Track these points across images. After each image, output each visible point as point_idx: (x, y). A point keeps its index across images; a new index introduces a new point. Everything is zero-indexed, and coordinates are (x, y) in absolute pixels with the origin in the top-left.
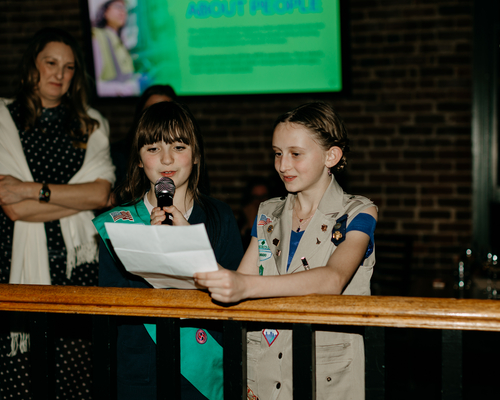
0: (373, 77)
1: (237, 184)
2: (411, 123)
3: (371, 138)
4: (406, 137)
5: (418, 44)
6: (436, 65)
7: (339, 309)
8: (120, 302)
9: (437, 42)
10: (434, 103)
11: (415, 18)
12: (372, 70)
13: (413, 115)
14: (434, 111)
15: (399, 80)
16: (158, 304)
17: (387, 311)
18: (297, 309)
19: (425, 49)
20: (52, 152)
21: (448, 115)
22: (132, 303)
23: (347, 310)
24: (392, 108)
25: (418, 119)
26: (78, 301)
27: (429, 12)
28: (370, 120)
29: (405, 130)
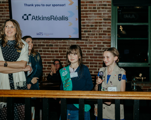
0: (87, 35)
1: (52, 61)
2: (96, 47)
3: (86, 50)
4: (95, 50)
5: (98, 27)
6: (102, 33)
7: (72, 94)
8: (15, 94)
9: (102, 27)
10: (102, 42)
11: (97, 21)
12: (87, 33)
13: (97, 45)
14: (102, 44)
15: (93, 36)
16: (25, 94)
17: (85, 94)
18: (62, 95)
19: (100, 29)
20: (11, 53)
21: (105, 45)
22: (18, 94)
23: (75, 94)
24: (92, 43)
25: (98, 46)
26: (3, 93)
27: (101, 20)
28: (86, 46)
29: (95, 48)
